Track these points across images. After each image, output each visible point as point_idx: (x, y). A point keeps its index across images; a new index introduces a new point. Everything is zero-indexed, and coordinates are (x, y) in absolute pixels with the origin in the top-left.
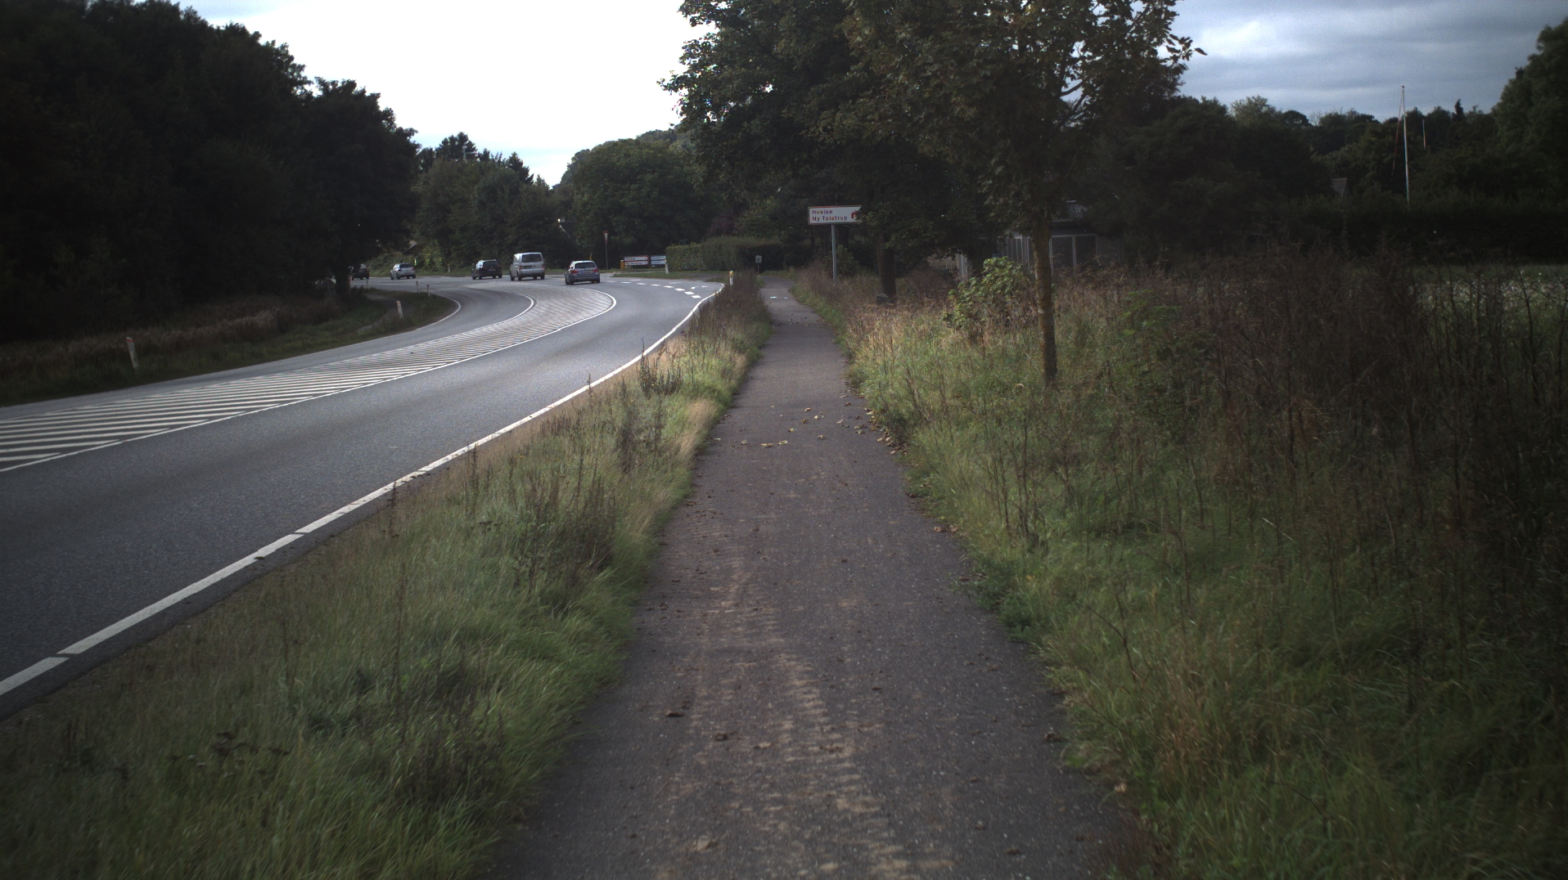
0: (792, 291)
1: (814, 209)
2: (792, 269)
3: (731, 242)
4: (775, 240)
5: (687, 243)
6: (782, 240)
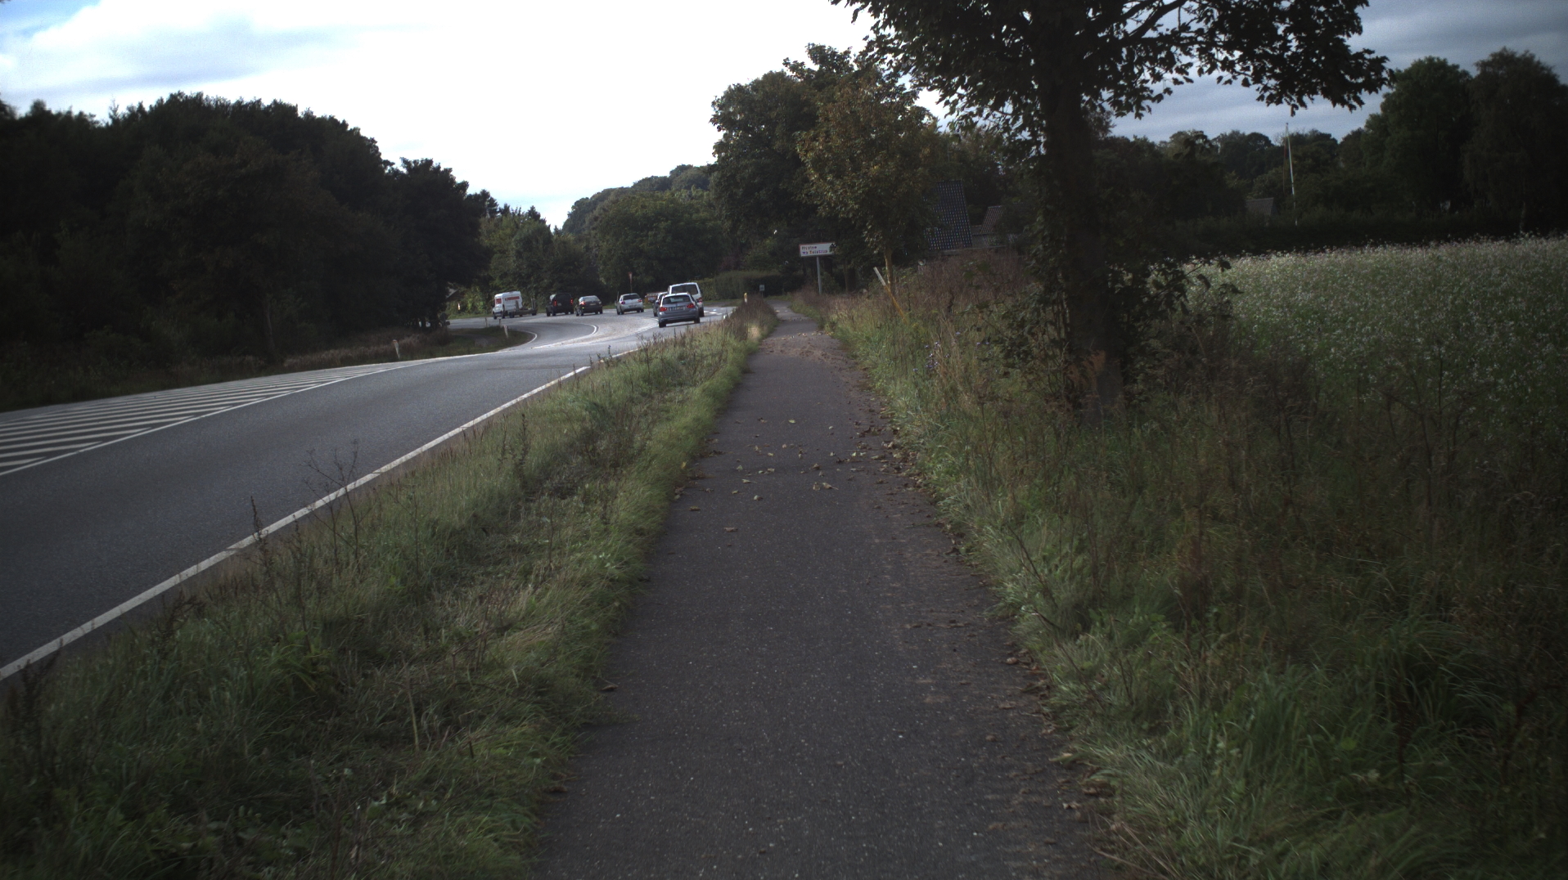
0: (790, 307)
1: (804, 246)
3: (739, 276)
4: (775, 272)
5: (701, 279)
6: (780, 272)
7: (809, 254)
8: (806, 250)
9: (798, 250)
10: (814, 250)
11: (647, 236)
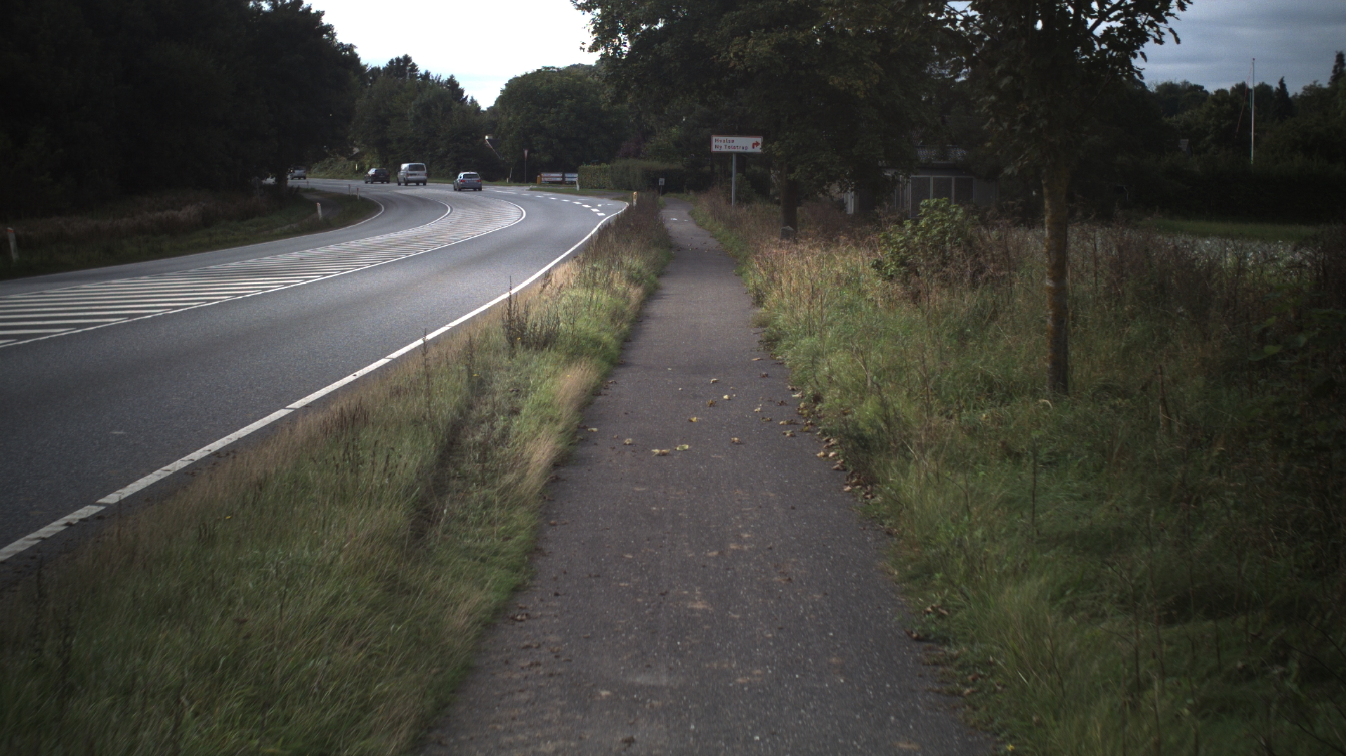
0: (691, 214)
1: (717, 138)
2: (691, 192)
3: (637, 165)
4: (677, 166)
5: (597, 164)
6: (684, 166)
7: (724, 150)
8: (720, 144)
9: (709, 142)
10: (730, 144)
11: (549, 112)
